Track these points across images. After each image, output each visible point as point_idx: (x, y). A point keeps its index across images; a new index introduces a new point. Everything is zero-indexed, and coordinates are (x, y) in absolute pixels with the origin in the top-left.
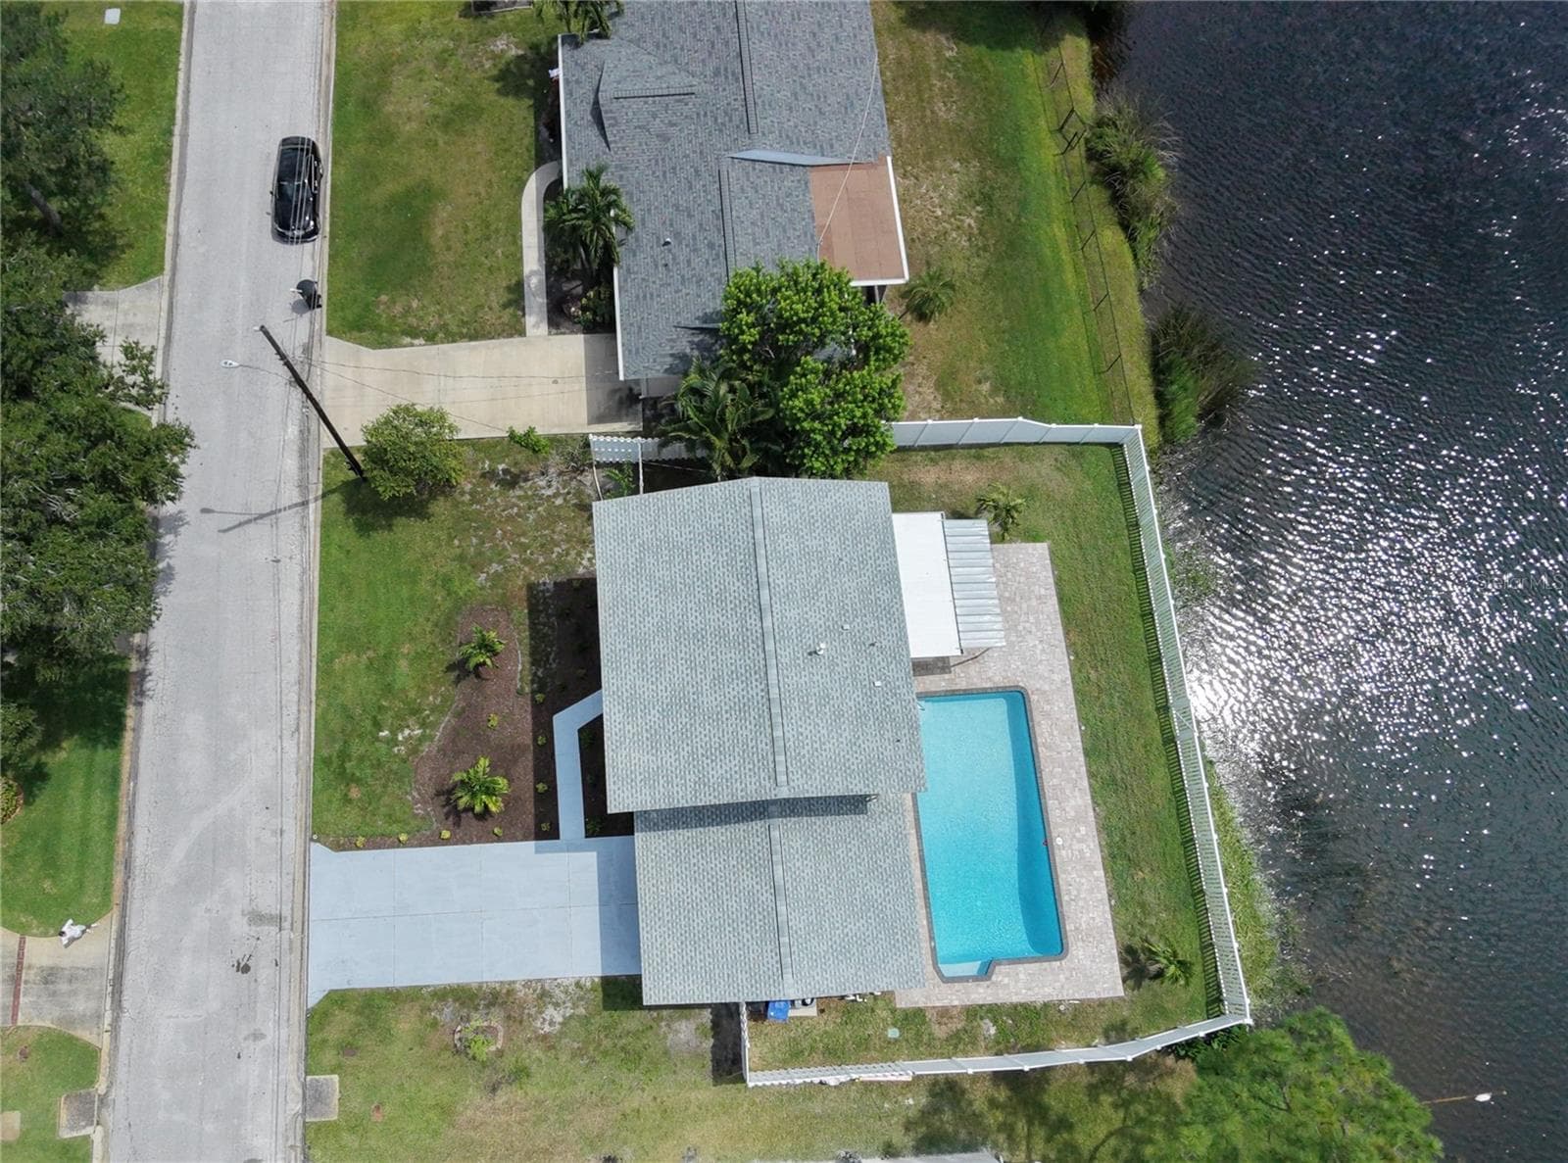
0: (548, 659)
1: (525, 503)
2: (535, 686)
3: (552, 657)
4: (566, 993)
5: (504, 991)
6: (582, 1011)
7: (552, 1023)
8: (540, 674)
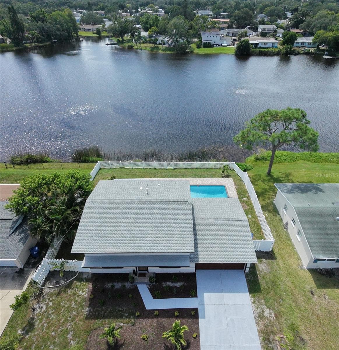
0: (121, 311)
1: (44, 319)
2: (132, 317)
3: (120, 309)
4: (258, 307)
5: (262, 335)
6: (263, 301)
7: (270, 313)
8: (126, 315)
